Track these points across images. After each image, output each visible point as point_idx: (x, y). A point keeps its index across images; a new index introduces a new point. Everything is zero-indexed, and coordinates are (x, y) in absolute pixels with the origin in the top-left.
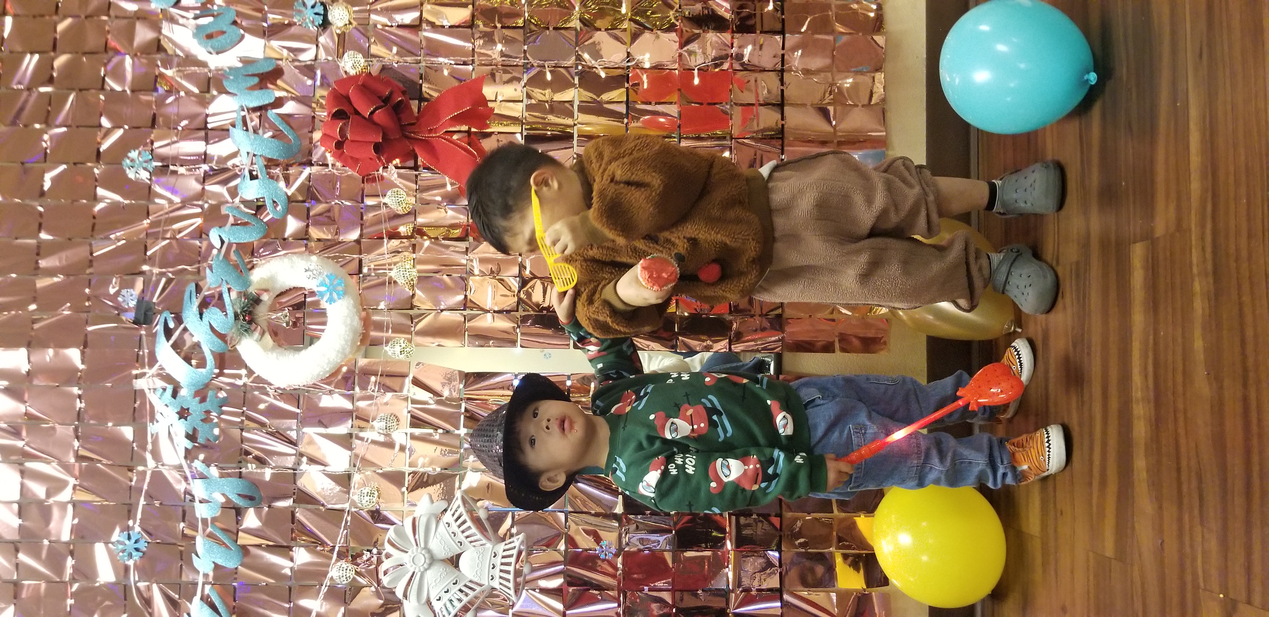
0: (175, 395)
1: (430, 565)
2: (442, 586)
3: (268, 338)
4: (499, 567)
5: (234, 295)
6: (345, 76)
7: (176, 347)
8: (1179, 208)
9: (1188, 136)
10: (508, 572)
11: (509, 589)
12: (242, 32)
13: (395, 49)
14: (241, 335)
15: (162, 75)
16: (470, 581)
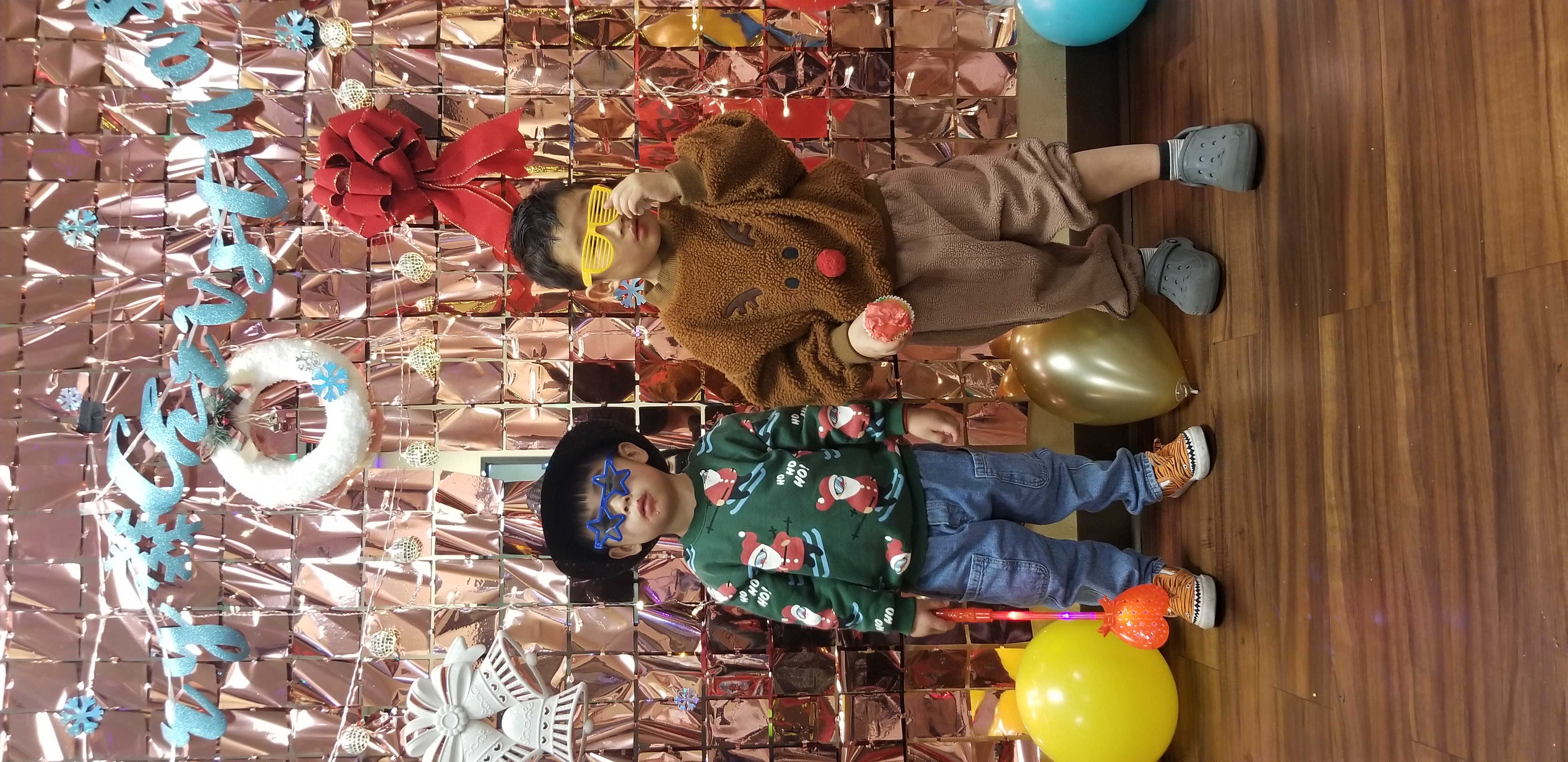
0: (133, 521)
1: (466, 727)
2: (481, 754)
3: (251, 446)
4: (552, 726)
5: (206, 392)
6: (343, 111)
7: (135, 460)
8: (1375, 275)
9: (1385, 189)
10: (563, 733)
11: (566, 753)
12: (209, 56)
13: (406, 76)
14: (217, 443)
15: (107, 113)
16: (517, 745)
